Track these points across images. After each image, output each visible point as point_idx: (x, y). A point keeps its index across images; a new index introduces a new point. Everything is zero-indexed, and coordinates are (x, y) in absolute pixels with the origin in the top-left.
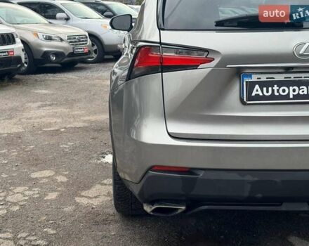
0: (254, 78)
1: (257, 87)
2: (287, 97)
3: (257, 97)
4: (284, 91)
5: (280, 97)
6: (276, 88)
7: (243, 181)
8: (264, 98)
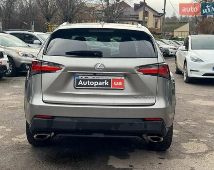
0: (80, 77)
1: (81, 81)
2: (93, 86)
3: (81, 86)
4: (92, 83)
5: (90, 86)
6: (89, 82)
7: (73, 122)
8: (83, 86)
